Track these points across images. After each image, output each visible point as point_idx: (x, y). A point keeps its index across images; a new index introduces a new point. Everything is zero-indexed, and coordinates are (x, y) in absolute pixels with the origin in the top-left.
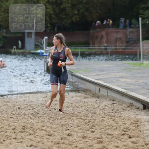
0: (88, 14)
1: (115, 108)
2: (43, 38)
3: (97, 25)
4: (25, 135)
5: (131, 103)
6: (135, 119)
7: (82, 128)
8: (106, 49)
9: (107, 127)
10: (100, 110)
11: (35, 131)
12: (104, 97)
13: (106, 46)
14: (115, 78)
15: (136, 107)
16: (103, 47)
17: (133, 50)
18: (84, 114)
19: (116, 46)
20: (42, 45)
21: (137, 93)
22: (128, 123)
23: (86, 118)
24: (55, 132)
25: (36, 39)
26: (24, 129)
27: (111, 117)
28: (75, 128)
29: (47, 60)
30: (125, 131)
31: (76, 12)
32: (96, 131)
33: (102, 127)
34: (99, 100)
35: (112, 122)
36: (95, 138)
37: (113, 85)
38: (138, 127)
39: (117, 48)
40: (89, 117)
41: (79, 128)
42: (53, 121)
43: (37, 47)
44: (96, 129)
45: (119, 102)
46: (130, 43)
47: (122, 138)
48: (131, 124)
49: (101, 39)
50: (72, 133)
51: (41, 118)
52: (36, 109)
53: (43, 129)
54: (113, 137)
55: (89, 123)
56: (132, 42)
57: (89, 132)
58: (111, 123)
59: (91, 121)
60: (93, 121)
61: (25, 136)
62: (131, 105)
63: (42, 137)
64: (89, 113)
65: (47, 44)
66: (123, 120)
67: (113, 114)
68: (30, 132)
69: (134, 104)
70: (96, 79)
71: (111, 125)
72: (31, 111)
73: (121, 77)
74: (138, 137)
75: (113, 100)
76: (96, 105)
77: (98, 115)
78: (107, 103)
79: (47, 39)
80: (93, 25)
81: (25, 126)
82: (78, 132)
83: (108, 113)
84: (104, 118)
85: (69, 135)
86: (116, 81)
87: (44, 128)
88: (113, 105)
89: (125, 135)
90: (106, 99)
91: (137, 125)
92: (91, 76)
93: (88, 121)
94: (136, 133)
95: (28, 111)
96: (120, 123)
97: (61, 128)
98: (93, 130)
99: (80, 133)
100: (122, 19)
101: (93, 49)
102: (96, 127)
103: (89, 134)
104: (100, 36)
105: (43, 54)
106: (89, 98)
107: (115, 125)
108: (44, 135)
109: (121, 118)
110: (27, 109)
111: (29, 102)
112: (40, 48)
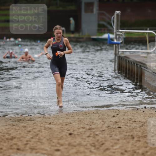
20: (111, 25)
25: (100, 14)
29: (119, 51)
43: (103, 29)
52: (101, 135)
65: (119, 24)
72: (91, 140)
79: (119, 14)
95: (85, 139)
105: (113, 42)
110: (84, 135)
111: (87, 125)
112: (106, 31)
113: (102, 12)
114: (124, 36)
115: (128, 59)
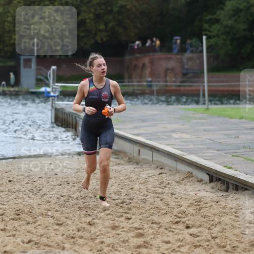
0: (120, 30)
1: (164, 180)
2: (49, 68)
3: (136, 47)
4: (19, 224)
5: (189, 172)
6: (196, 198)
7: (112, 213)
8: (150, 86)
9: (152, 211)
10: (140, 183)
11: (36, 218)
12: (146, 162)
13: (151, 82)
14: (165, 132)
15: (197, 178)
16: (145, 83)
17: (194, 88)
18: (115, 191)
19: (166, 82)
20: (48, 79)
21: (199, 156)
22: (184, 204)
23: (117, 197)
24: (68, 220)
25: (37, 69)
26: (19, 215)
27: (158, 195)
28: (100, 212)
29: (55, 104)
30: (179, 218)
31: (102, 27)
32: (133, 217)
33: (143, 211)
34: (139, 168)
35: (159, 202)
36: (132, 229)
37: (160, 143)
38: (200, 210)
39: (168, 84)
40: (123, 195)
41: (107, 212)
42: (64, 201)
43: (41, 83)
44: (134, 214)
45: (170, 170)
46: (189, 76)
47: (174, 229)
48: (189, 206)
49: (142, 71)
50: (94, 220)
51: (45, 197)
52: (38, 182)
53: (49, 215)
54: (161, 226)
55: (122, 205)
56: (192, 75)
57: (122, 219)
58: (158, 204)
59: (125, 202)
60: (128, 201)
61: (19, 226)
62: (190, 175)
63: (47, 227)
64: (122, 189)
65: (55, 79)
66: (176, 200)
67: (160, 190)
68: (28, 220)
69: (194, 174)
70: (135, 135)
71: (157, 208)
72: (30, 186)
73: (174, 131)
74: (200, 226)
75: (161, 167)
76: (134, 176)
77: (138, 192)
78: (152, 172)
79: (56, 69)
80: (129, 48)
81: (20, 210)
82: (105, 218)
83: (154, 189)
84: (147, 196)
85: (90, 224)
86: (166, 137)
87: (50, 213)
88: (160, 175)
89: (179, 224)
90: (150, 166)
91: (198, 207)
92: (126, 129)
93: (120, 202)
94: (198, 220)
95: (24, 186)
96: (173, 204)
97: (78, 213)
98: (129, 216)
99: (107, 221)
100: (176, 38)
101: (129, 86)
102: (134, 210)
103: (122, 222)
104: (141, 65)
105: (49, 95)
106: (122, 164)
107: (165, 207)
108: (50, 225)
109: (173, 196)
110: (23, 182)
111: (26, 172)
112: (43, 85)
113: (40, 67)
114: (60, 89)
115: (64, 111)
